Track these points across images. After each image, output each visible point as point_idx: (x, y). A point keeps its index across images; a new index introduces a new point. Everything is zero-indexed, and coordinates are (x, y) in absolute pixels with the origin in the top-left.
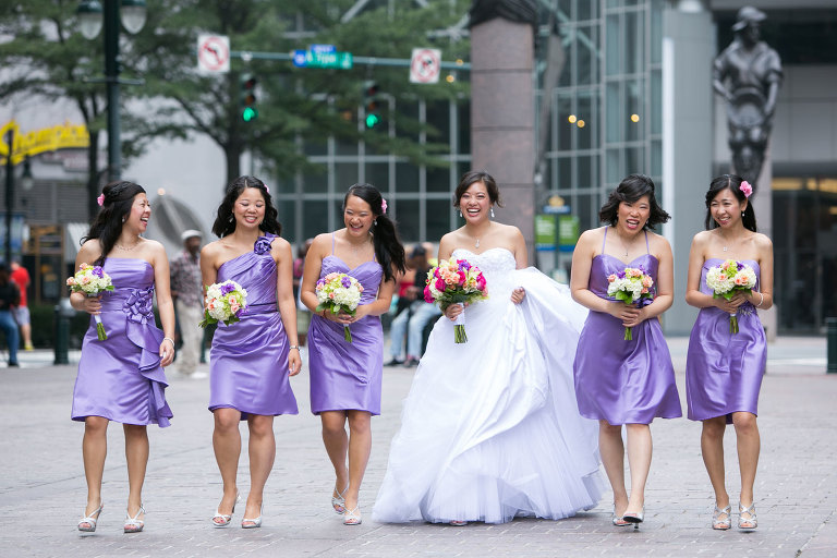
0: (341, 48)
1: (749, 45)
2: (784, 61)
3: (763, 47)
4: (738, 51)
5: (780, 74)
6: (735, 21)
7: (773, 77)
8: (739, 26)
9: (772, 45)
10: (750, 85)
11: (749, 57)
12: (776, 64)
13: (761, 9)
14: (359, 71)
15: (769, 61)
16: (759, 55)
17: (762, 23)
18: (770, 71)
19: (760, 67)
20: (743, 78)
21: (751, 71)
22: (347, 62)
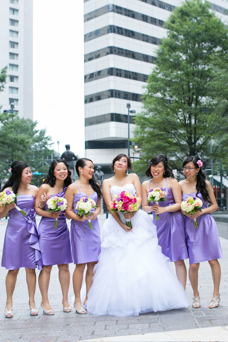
0: (39, 172)
1: (99, 171)
2: (104, 173)
3: (101, 172)
4: (98, 172)
5: (104, 176)
6: (97, 168)
7: (103, 176)
8: (98, 169)
9: (102, 171)
10: (99, 177)
11: (99, 173)
12: (103, 174)
13: (101, 166)
14: (42, 175)
15: (102, 174)
16: (100, 173)
17: (101, 168)
18: (102, 175)
19: (101, 175)
20: (98, 176)
21: (99, 175)
22: (40, 174)
